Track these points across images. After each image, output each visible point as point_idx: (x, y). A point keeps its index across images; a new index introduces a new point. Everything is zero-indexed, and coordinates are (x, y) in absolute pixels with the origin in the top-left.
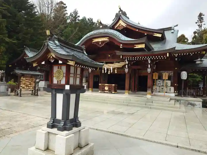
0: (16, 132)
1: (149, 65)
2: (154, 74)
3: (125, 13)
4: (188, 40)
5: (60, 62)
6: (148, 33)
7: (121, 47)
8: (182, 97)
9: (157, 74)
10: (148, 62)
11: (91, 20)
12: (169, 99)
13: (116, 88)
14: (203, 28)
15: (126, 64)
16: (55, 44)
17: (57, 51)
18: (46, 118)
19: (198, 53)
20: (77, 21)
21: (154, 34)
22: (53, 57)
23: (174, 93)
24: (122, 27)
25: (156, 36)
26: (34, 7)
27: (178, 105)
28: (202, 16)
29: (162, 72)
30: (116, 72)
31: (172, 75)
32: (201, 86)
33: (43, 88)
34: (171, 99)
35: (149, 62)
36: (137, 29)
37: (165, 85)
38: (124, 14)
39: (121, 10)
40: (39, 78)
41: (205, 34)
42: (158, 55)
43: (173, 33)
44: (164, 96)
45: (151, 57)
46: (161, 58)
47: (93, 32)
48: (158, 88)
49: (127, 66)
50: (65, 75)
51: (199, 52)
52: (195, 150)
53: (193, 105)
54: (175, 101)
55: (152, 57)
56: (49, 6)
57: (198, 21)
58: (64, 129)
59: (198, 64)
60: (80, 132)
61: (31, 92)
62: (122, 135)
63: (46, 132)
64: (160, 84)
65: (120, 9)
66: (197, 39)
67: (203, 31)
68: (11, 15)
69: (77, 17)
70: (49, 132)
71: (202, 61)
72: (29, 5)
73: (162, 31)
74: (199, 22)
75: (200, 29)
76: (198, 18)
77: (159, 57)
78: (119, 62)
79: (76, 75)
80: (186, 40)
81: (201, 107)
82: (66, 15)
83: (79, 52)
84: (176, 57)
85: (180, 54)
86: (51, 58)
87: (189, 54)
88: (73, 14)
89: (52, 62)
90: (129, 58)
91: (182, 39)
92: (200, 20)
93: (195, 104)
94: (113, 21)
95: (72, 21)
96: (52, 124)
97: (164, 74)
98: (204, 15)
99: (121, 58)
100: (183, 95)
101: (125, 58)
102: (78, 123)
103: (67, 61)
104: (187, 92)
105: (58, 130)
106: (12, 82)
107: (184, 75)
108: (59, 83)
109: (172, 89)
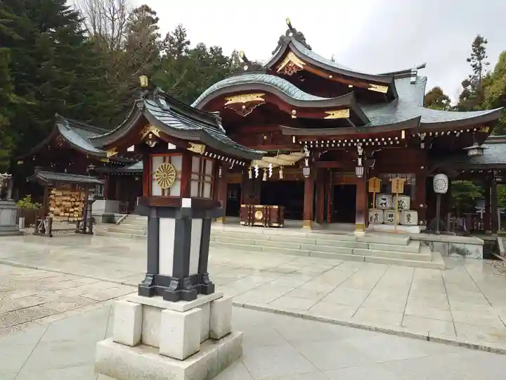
0: (57, 313)
1: (360, 160)
2: (371, 180)
3: (302, 35)
4: (449, 101)
5: (171, 146)
6: (355, 85)
7: (293, 117)
8: (437, 234)
9: (378, 181)
10: (358, 153)
11: (217, 52)
12: (407, 239)
13: (282, 213)
14: (484, 74)
15: (306, 157)
16: (161, 106)
17: (165, 122)
18: (122, 283)
19: (472, 130)
20: (184, 54)
21: (371, 87)
22: (153, 135)
23: (419, 225)
24: (294, 68)
25: (376, 90)
26: (79, 18)
27: (427, 252)
28: (483, 45)
29: (390, 175)
30: (281, 177)
31: (414, 184)
32: (481, 210)
33: (103, 216)
34: (411, 240)
35: (360, 152)
36: (330, 72)
37: (396, 206)
38: (300, 38)
39: (291, 29)
40: (93, 193)
41: (488, 88)
42: (379, 136)
43: (413, 83)
44: (395, 233)
45: (364, 140)
46: (388, 142)
47: (227, 80)
48: (380, 213)
49: (307, 161)
50: (180, 176)
51: (475, 130)
52: (467, 345)
53: (462, 253)
54: (420, 245)
55: (367, 141)
56: (116, 16)
57: (472, 55)
58: (179, 296)
59: (473, 156)
60: (213, 305)
61: (74, 226)
62: (302, 316)
63: (137, 304)
64: (385, 204)
65: (290, 25)
66: (471, 98)
67: (484, 80)
68: (22, 38)
69: (184, 45)
70: (143, 305)
71: (483, 149)
72: (66, 13)
73: (389, 79)
74: (475, 57)
75: (476, 75)
76: (472, 48)
77: (383, 139)
78: (288, 153)
79: (203, 177)
80: (444, 101)
81: (482, 257)
82: (157, 40)
83: (209, 125)
84: (423, 142)
85: (431, 134)
86: (150, 137)
87: (452, 133)
88: (174, 37)
89: (153, 146)
90: (311, 142)
91: (435, 99)
92: (478, 54)
93: (468, 251)
94: (273, 54)
95: (171, 52)
96: (150, 286)
97: (394, 181)
98: (486, 42)
99: (294, 142)
100: (440, 230)
101: (303, 143)
102: (208, 286)
103: (187, 143)
104: (449, 221)
105: (164, 299)
106: (26, 203)
107: (441, 183)
108: (166, 195)
109: (414, 215)
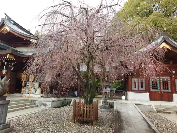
6: (26, 39)
21: (31, 40)
24: (6, 31)
36: (18, 34)
39: (7, 16)
64: (29, 85)
81: (51, 107)
93: (47, 104)
